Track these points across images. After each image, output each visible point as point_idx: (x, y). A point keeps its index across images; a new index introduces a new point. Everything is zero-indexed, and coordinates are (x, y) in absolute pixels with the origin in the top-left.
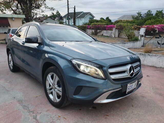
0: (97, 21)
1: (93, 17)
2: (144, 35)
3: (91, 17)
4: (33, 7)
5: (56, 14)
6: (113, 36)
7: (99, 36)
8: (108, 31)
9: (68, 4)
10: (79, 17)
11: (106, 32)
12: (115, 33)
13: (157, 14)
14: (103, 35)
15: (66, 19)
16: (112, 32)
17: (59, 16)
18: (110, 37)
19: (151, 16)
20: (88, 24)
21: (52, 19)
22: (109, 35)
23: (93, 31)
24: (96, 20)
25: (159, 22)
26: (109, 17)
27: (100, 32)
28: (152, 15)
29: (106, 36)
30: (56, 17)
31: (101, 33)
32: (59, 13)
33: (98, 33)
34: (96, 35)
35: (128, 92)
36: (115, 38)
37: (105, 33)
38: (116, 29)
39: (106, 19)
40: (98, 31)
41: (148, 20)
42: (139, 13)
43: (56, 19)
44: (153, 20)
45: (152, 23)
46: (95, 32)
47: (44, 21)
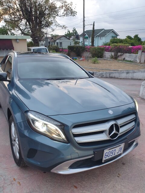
0: (121, 41)
1: (117, 35)
3: (114, 35)
4: (43, 25)
5: (72, 31)
6: (138, 61)
7: (119, 60)
8: (132, 54)
9: (84, 21)
10: (98, 36)
11: (129, 55)
12: (141, 57)
14: (125, 59)
15: (83, 38)
16: (137, 56)
17: (76, 34)
18: (134, 62)
20: (109, 45)
21: (67, 38)
22: (132, 60)
23: (113, 54)
24: (119, 39)
26: (138, 35)
27: (121, 55)
29: (128, 61)
30: (72, 35)
31: (123, 57)
32: (76, 31)
33: (118, 56)
34: (116, 59)
35: (105, 160)
36: (139, 64)
37: (127, 56)
38: (143, 52)
39: (133, 38)
40: (119, 54)
43: (72, 38)
46: (115, 55)
47: (57, 40)
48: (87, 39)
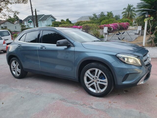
1: (55, 19)
2: (107, 33)
3: (53, 19)
5: (13, 17)
10: (41, 20)
13: (108, 15)
15: (27, 22)
17: (17, 19)
19: (104, 17)
21: (11, 22)
25: (112, 22)
26: (68, 19)
28: (105, 15)
30: (15, 20)
32: (17, 17)
38: (83, 29)
41: (103, 20)
42: (94, 14)
43: (16, 23)
44: (107, 20)
45: (107, 22)
48: (31, 23)
